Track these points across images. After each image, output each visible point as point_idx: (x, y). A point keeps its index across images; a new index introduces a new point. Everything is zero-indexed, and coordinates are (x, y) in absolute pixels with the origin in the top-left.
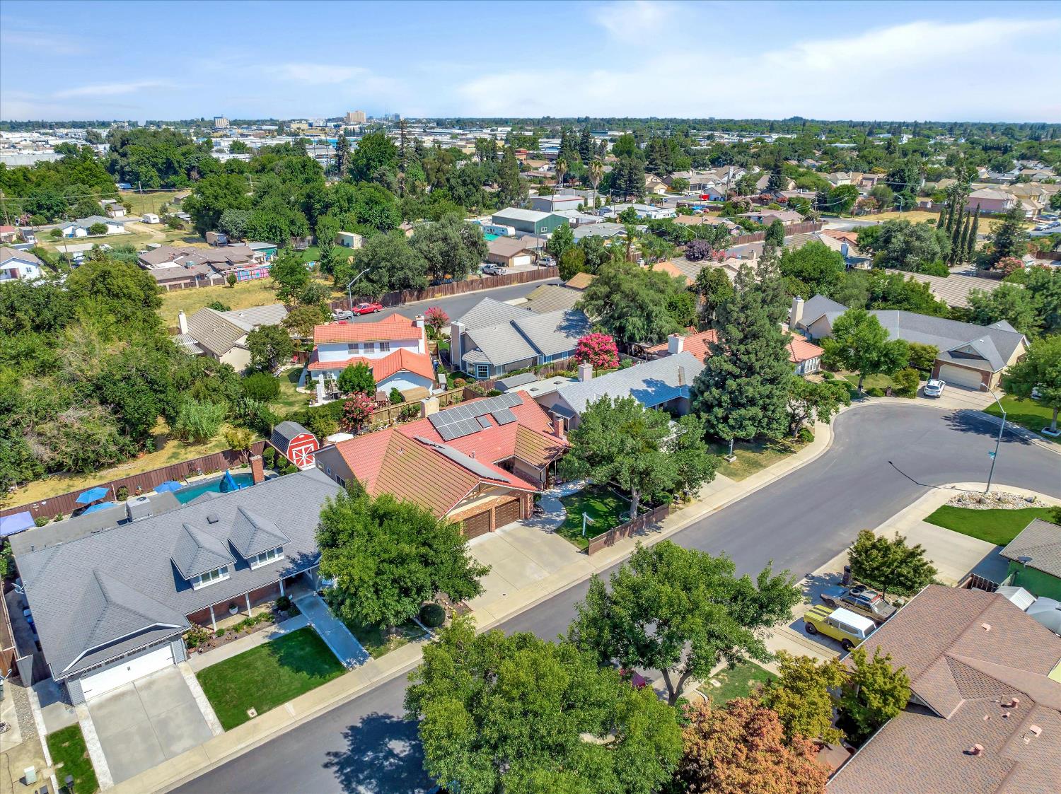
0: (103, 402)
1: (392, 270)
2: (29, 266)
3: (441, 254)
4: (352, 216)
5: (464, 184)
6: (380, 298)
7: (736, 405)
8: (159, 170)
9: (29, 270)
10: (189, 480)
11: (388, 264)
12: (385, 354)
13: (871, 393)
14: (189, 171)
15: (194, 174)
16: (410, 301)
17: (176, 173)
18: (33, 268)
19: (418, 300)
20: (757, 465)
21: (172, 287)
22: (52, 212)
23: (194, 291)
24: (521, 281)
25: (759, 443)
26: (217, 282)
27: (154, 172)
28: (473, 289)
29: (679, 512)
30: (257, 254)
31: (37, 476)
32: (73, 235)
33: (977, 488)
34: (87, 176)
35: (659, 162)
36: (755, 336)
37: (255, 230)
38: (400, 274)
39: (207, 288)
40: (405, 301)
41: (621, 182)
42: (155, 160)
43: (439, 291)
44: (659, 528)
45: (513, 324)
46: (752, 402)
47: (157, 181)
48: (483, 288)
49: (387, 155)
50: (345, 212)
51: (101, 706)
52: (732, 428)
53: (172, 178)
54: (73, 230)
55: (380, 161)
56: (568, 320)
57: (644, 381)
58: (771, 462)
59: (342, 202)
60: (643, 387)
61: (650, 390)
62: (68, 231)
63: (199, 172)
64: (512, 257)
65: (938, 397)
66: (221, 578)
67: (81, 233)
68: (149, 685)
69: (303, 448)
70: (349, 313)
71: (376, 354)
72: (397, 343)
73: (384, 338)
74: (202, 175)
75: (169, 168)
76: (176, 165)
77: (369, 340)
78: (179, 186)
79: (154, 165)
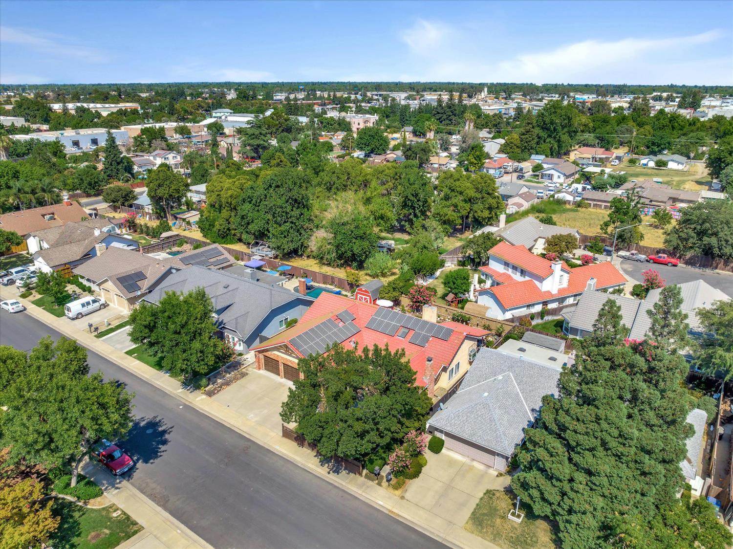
0: (332, 232)
9: (559, 177)
11: (699, 227)
12: (522, 279)
16: (723, 270)
18: (562, 176)
21: (595, 205)
30: (701, 200)
40: (716, 268)
62: (644, 162)
67: (652, 164)
69: (364, 297)
70: (643, 257)
71: (517, 277)
72: (532, 275)
73: (525, 267)
77: (515, 263)
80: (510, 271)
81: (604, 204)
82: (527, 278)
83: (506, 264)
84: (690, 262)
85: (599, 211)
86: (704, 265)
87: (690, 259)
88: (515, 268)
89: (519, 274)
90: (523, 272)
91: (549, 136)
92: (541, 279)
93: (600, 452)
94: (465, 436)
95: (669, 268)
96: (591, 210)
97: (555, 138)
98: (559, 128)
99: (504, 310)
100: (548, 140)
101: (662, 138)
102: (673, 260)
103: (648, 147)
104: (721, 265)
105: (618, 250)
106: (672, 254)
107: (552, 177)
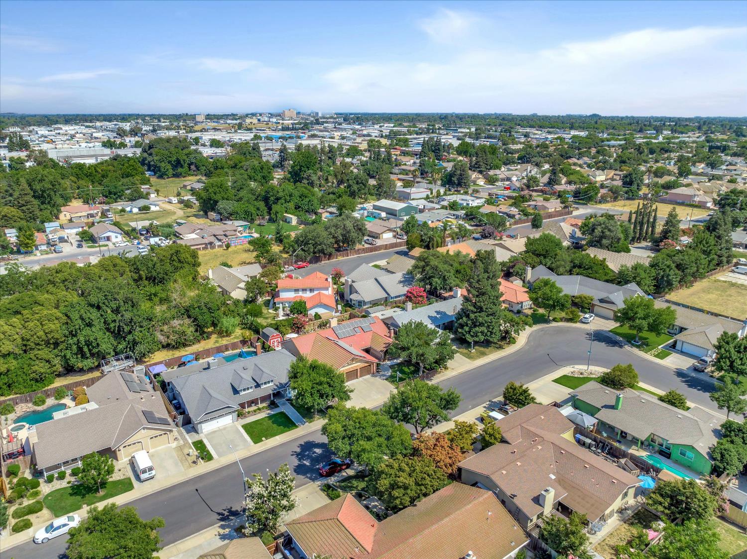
0: (189, 317)
1: (315, 245)
2: (116, 235)
3: (342, 235)
4: (291, 205)
5: (357, 183)
6: (308, 259)
7: (474, 326)
8: (172, 165)
10: (226, 353)
11: (313, 242)
12: (312, 294)
13: (554, 320)
14: (190, 165)
15: (193, 167)
16: (324, 261)
17: (182, 166)
18: (119, 235)
19: (329, 260)
20: (483, 354)
22: (116, 196)
23: (207, 251)
24: (386, 249)
25: (487, 343)
26: (220, 246)
27: (169, 167)
28: (359, 254)
29: (442, 374)
30: (240, 229)
32: (131, 211)
33: (583, 367)
34: (131, 170)
35: (481, 164)
36: (483, 294)
37: (237, 213)
38: (319, 247)
39: (214, 250)
40: (322, 261)
41: (455, 179)
42: (170, 159)
43: (340, 255)
44: (432, 380)
45: (376, 280)
46: (481, 324)
47: (171, 172)
48: (364, 253)
49: (312, 164)
50: (288, 202)
51: (209, 434)
52: (472, 336)
53: (180, 170)
54: (131, 209)
55: (308, 168)
56: (404, 277)
57: (436, 312)
58: (491, 352)
59: (286, 197)
60: (435, 314)
61: (438, 316)
62: (128, 209)
63: (196, 166)
64: (382, 233)
65: (588, 323)
66: (250, 391)
67: (135, 210)
68: (225, 429)
69: (275, 340)
70: (292, 268)
71: (307, 294)
72: (318, 289)
73: (312, 286)
74: (198, 168)
75: (178, 164)
76: (182, 162)
77: (304, 287)
78: (184, 175)
79: (169, 162)
80: (301, 294)
81: (201, 247)
82: (316, 292)
83: (296, 290)
88: (304, 290)
89: (308, 292)
90: (311, 290)
91: (43, 203)
92: (326, 289)
97: (49, 203)
98: (52, 194)
100: (45, 206)
102: (304, 264)
107: (108, 239)
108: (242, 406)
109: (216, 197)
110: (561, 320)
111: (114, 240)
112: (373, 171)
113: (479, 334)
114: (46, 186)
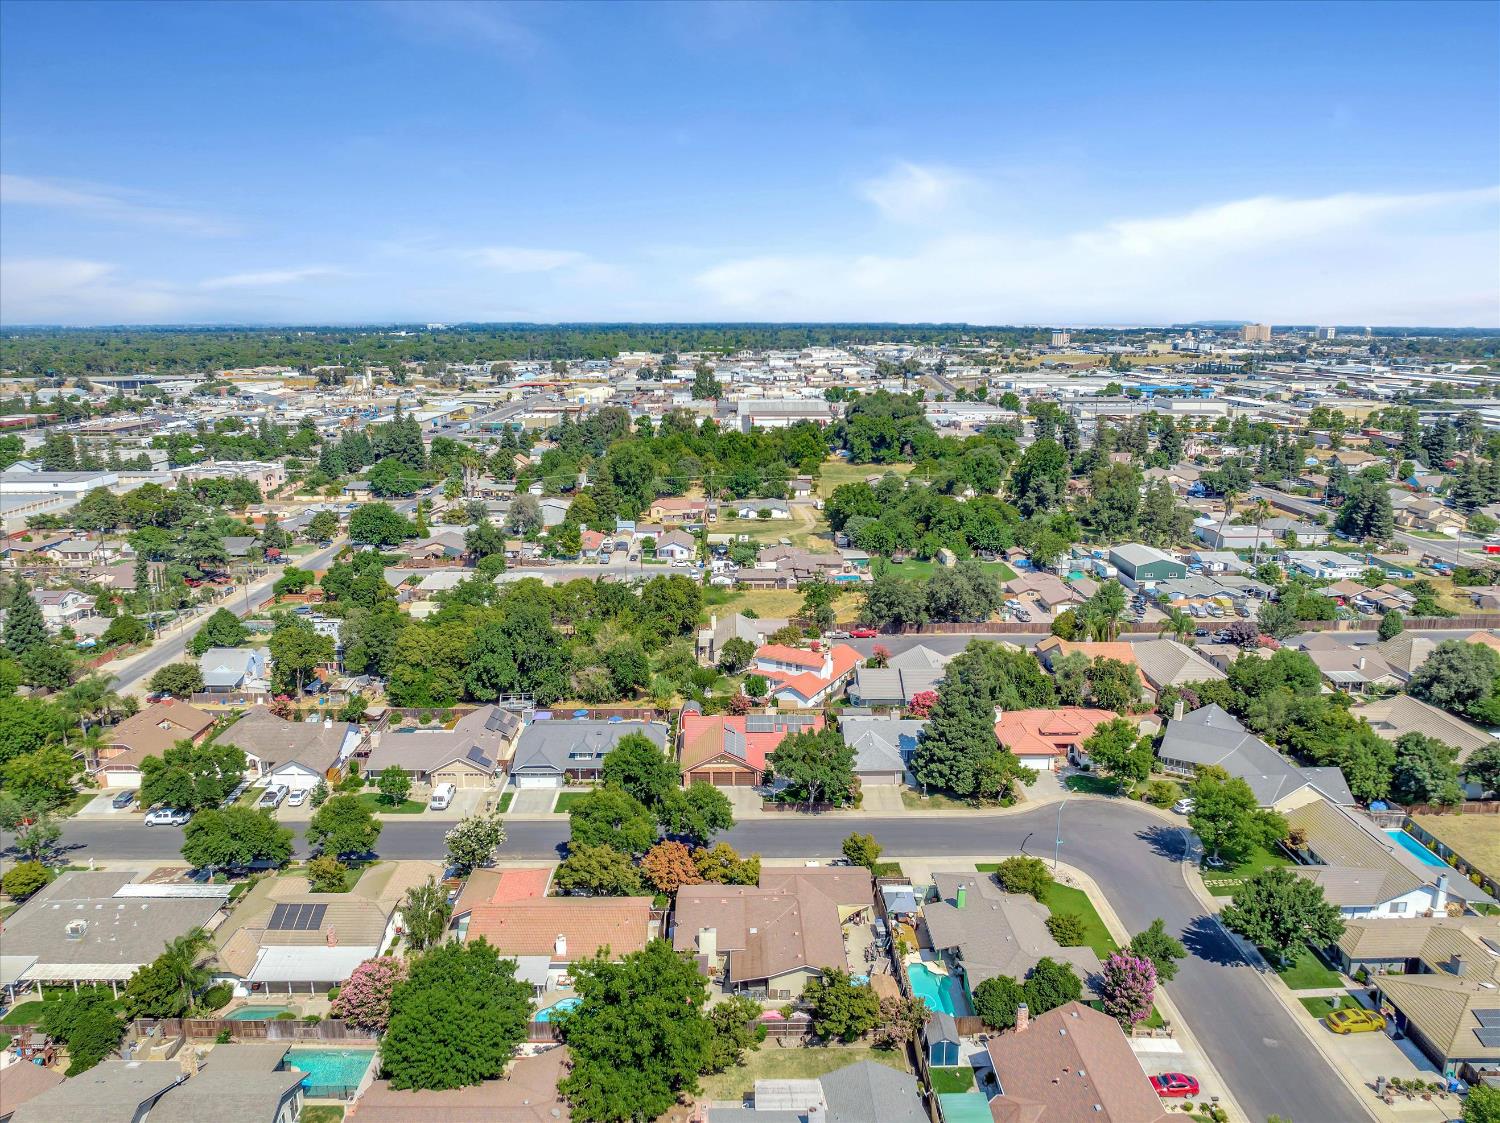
0: (608, 667)
1: (890, 605)
2: (681, 549)
3: (948, 596)
4: (961, 535)
5: (1112, 507)
7: (932, 760)
8: (873, 444)
9: (682, 552)
11: (888, 600)
12: (798, 673)
13: (1131, 795)
14: (902, 444)
15: (907, 448)
17: (889, 447)
18: (685, 551)
19: (918, 632)
20: (937, 806)
24: (1033, 631)
25: (950, 793)
27: (867, 445)
29: (842, 812)
31: (573, 698)
32: (746, 516)
38: (896, 610)
40: (905, 632)
42: (872, 433)
43: (941, 628)
44: (819, 814)
45: (900, 671)
47: (869, 454)
51: (524, 791)
53: (883, 452)
54: (749, 512)
55: (1044, 470)
59: (953, 521)
62: (743, 512)
63: (912, 447)
64: (1056, 604)
66: (588, 758)
67: (753, 515)
68: (543, 790)
70: (847, 634)
71: (793, 672)
72: (808, 667)
74: (914, 450)
75: (881, 442)
76: (888, 440)
77: (790, 661)
78: (888, 460)
79: (869, 438)
80: (784, 669)
81: (765, 583)
82: (804, 671)
83: (779, 663)
84: (884, 631)
85: (762, 591)
86: (894, 632)
87: (885, 626)
88: (789, 665)
89: (794, 669)
90: (798, 667)
91: (626, 493)
92: (818, 669)
93: (964, 737)
94: (876, 768)
95: (870, 639)
96: (754, 591)
97: (634, 493)
98: (639, 481)
99: (805, 699)
100: (626, 497)
101: (746, 476)
102: (872, 632)
103: (732, 489)
104: (908, 629)
105: (824, 631)
106: (869, 627)
107: (672, 553)
108: (574, 773)
109: (848, 510)
110: (1141, 797)
111: (678, 556)
112: (1221, 482)
113: (936, 775)
114: (631, 470)
